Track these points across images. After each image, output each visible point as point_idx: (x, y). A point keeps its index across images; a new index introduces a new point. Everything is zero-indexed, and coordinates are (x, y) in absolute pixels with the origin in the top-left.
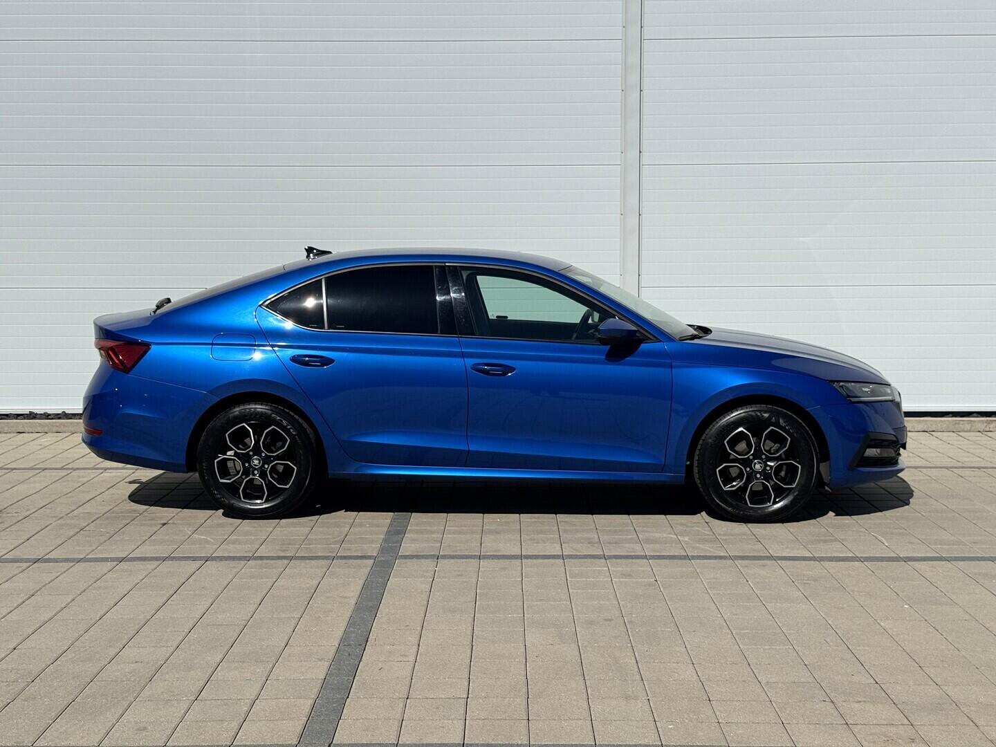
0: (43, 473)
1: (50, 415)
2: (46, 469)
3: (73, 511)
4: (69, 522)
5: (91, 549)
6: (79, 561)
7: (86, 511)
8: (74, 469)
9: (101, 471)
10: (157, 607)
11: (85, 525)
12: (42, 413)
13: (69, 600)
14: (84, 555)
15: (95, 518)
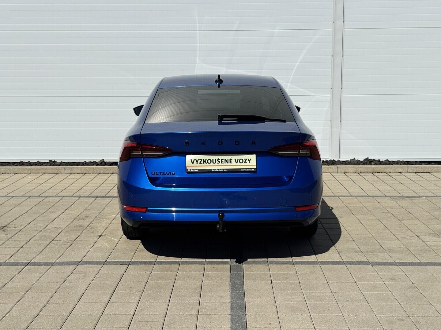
0: (29, 200)
1: (31, 163)
2: (30, 197)
3: (47, 226)
4: (45, 234)
5: (59, 255)
6: (52, 264)
7: (54, 226)
8: (46, 197)
9: (61, 198)
10: (105, 305)
11: (54, 236)
12: (27, 161)
13: (49, 297)
14: (56, 259)
15: (60, 231)
